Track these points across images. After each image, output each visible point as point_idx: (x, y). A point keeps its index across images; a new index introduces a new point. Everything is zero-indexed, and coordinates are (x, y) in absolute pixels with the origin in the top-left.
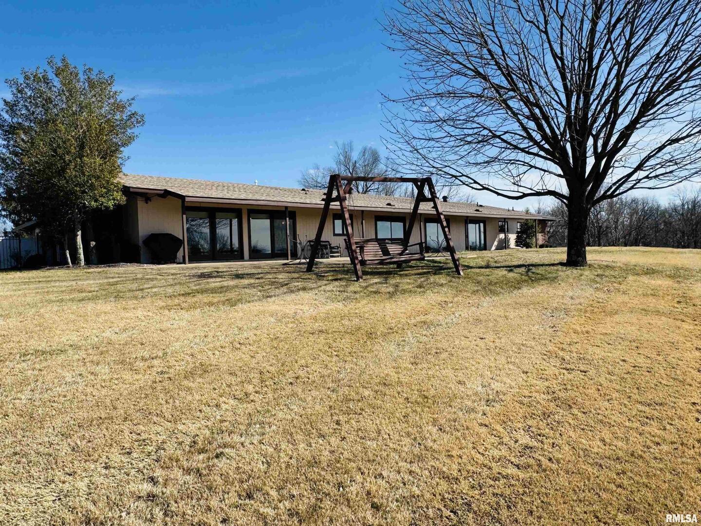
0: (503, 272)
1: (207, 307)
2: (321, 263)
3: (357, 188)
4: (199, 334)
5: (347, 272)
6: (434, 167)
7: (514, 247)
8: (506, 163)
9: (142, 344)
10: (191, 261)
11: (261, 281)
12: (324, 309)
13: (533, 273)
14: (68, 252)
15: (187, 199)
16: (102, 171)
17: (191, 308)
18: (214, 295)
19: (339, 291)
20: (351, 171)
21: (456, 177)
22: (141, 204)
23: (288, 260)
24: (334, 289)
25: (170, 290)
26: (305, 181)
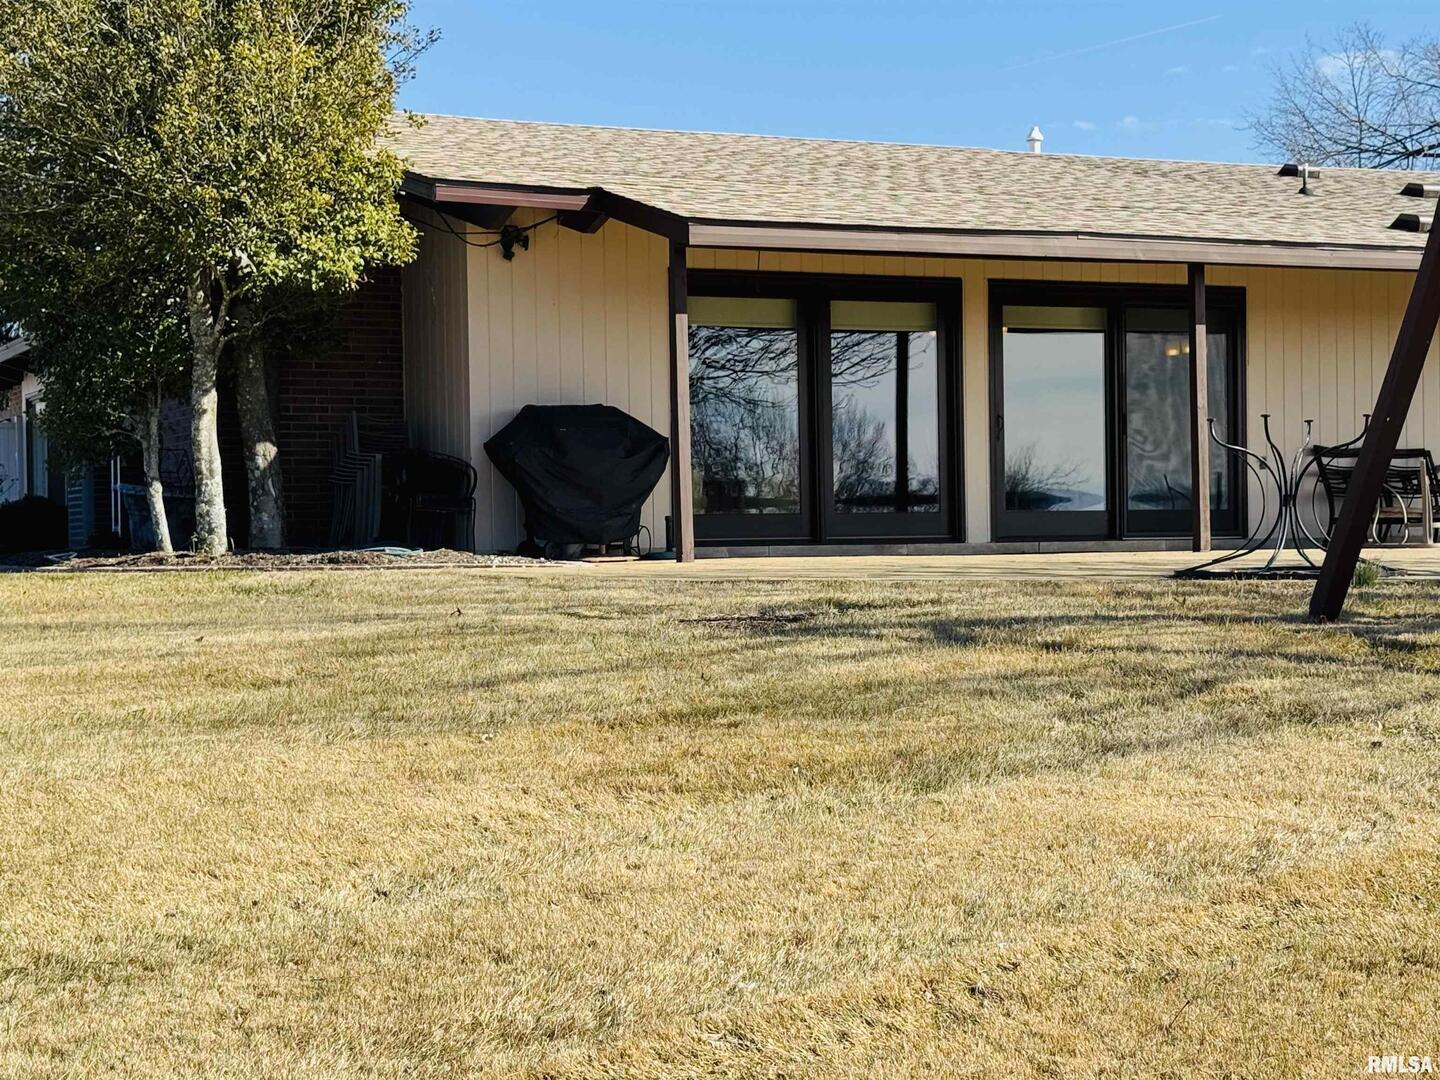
1: (802, 785)
2: (1391, 571)
4: (766, 926)
9: (500, 958)
10: (710, 540)
11: (1068, 659)
12: (1422, 833)
14: (157, 491)
15: (697, 235)
16: (315, 103)
17: (722, 788)
18: (831, 725)
22: (480, 260)
23: (1196, 548)
25: (618, 691)
26: (1297, 120)
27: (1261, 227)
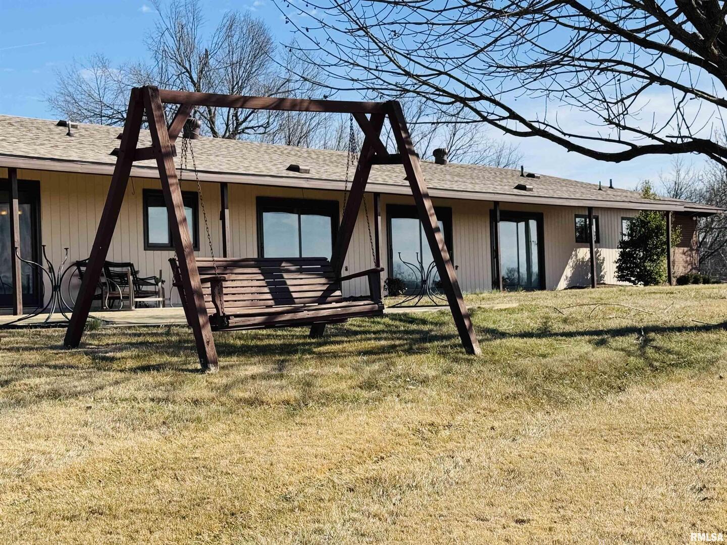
0: (582, 347)
2: (108, 323)
3: (212, 122)
5: (176, 347)
6: (408, 74)
7: (614, 281)
8: (590, 68)
12: (106, 450)
13: (657, 349)
19: (153, 400)
20: (195, 77)
21: (464, 101)
24: (140, 395)
26: (69, 99)
27: (46, 151)
